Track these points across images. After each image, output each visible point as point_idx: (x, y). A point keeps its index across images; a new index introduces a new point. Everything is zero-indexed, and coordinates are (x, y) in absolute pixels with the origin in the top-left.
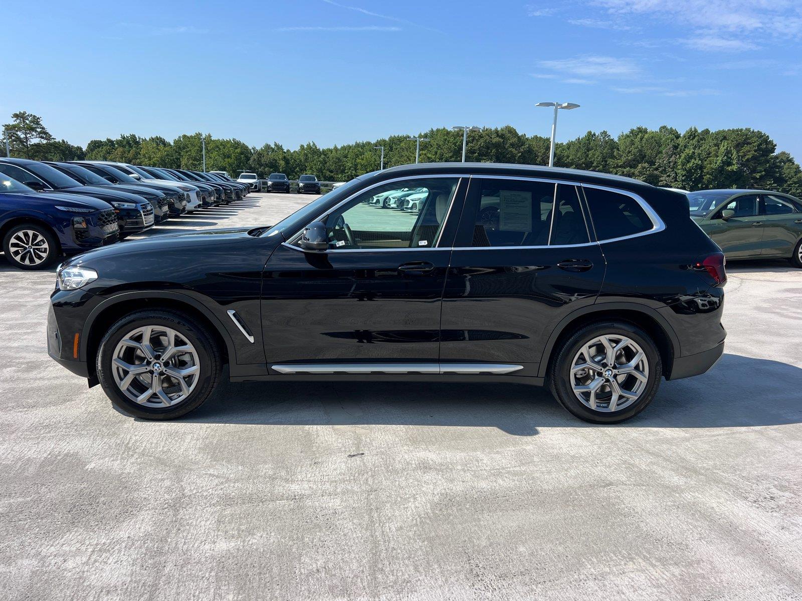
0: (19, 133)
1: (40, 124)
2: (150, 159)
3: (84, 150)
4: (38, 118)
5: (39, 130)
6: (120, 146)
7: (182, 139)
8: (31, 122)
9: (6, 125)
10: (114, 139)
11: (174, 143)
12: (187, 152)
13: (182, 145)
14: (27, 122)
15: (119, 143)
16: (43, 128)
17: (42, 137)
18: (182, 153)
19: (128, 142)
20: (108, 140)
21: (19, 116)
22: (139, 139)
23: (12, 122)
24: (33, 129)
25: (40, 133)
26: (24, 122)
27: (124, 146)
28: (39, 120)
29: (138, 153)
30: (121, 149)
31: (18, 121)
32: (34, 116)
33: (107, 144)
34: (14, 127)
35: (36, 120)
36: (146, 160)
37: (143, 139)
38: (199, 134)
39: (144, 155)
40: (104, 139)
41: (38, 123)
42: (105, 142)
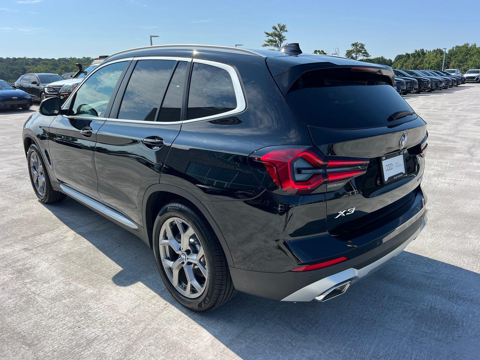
0: (353, 54)
1: (364, 48)
2: (429, 63)
3: (393, 61)
4: (364, 45)
5: (363, 52)
6: (413, 57)
7: (455, 49)
8: (360, 47)
9: (347, 51)
10: (410, 53)
11: (449, 52)
12: (456, 57)
13: (453, 53)
14: (358, 47)
15: (413, 55)
16: (365, 50)
17: (364, 56)
18: (452, 58)
19: (419, 54)
20: (406, 54)
21: (355, 45)
22: (426, 51)
23: (351, 48)
24: (360, 51)
25: (364, 53)
26: (356, 47)
27: (415, 57)
28: (364, 46)
29: (422, 61)
30: (413, 59)
31: (354, 47)
32: (362, 44)
33: (406, 56)
34: (351, 51)
35: (362, 46)
36: (427, 64)
37: (428, 51)
38: (467, 44)
39: (426, 62)
40: (404, 54)
41: (363, 48)
42: (405, 55)
